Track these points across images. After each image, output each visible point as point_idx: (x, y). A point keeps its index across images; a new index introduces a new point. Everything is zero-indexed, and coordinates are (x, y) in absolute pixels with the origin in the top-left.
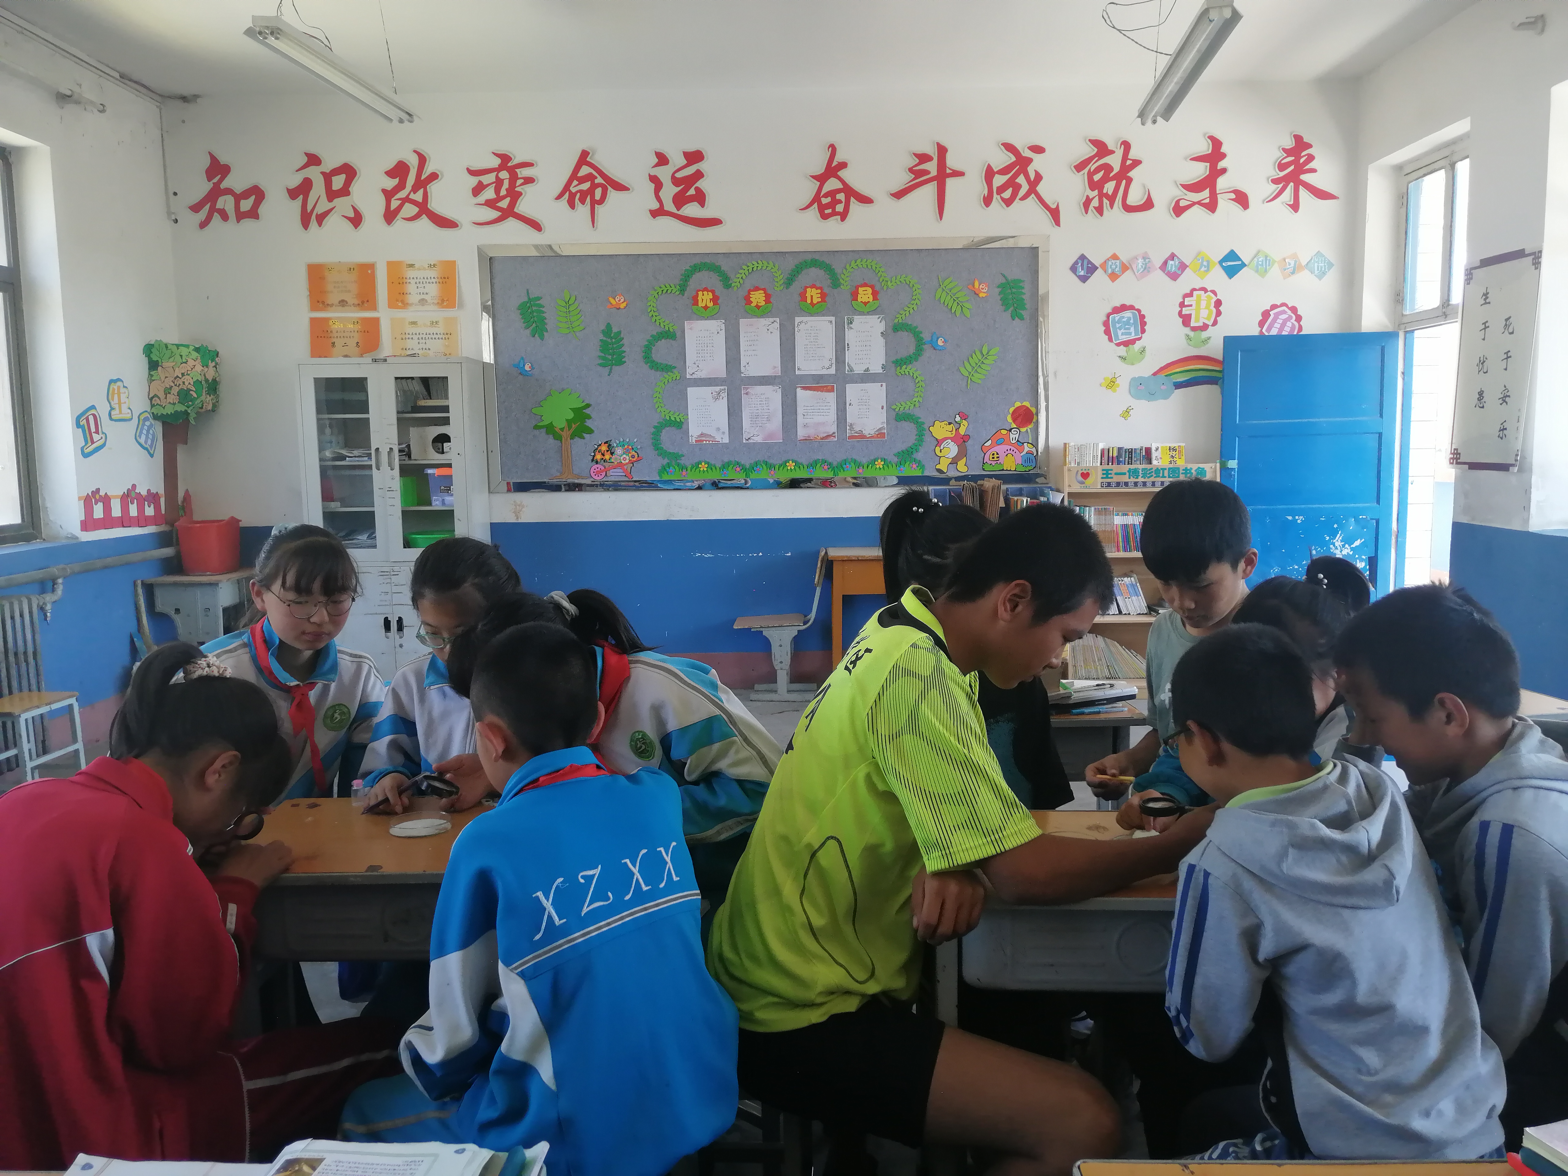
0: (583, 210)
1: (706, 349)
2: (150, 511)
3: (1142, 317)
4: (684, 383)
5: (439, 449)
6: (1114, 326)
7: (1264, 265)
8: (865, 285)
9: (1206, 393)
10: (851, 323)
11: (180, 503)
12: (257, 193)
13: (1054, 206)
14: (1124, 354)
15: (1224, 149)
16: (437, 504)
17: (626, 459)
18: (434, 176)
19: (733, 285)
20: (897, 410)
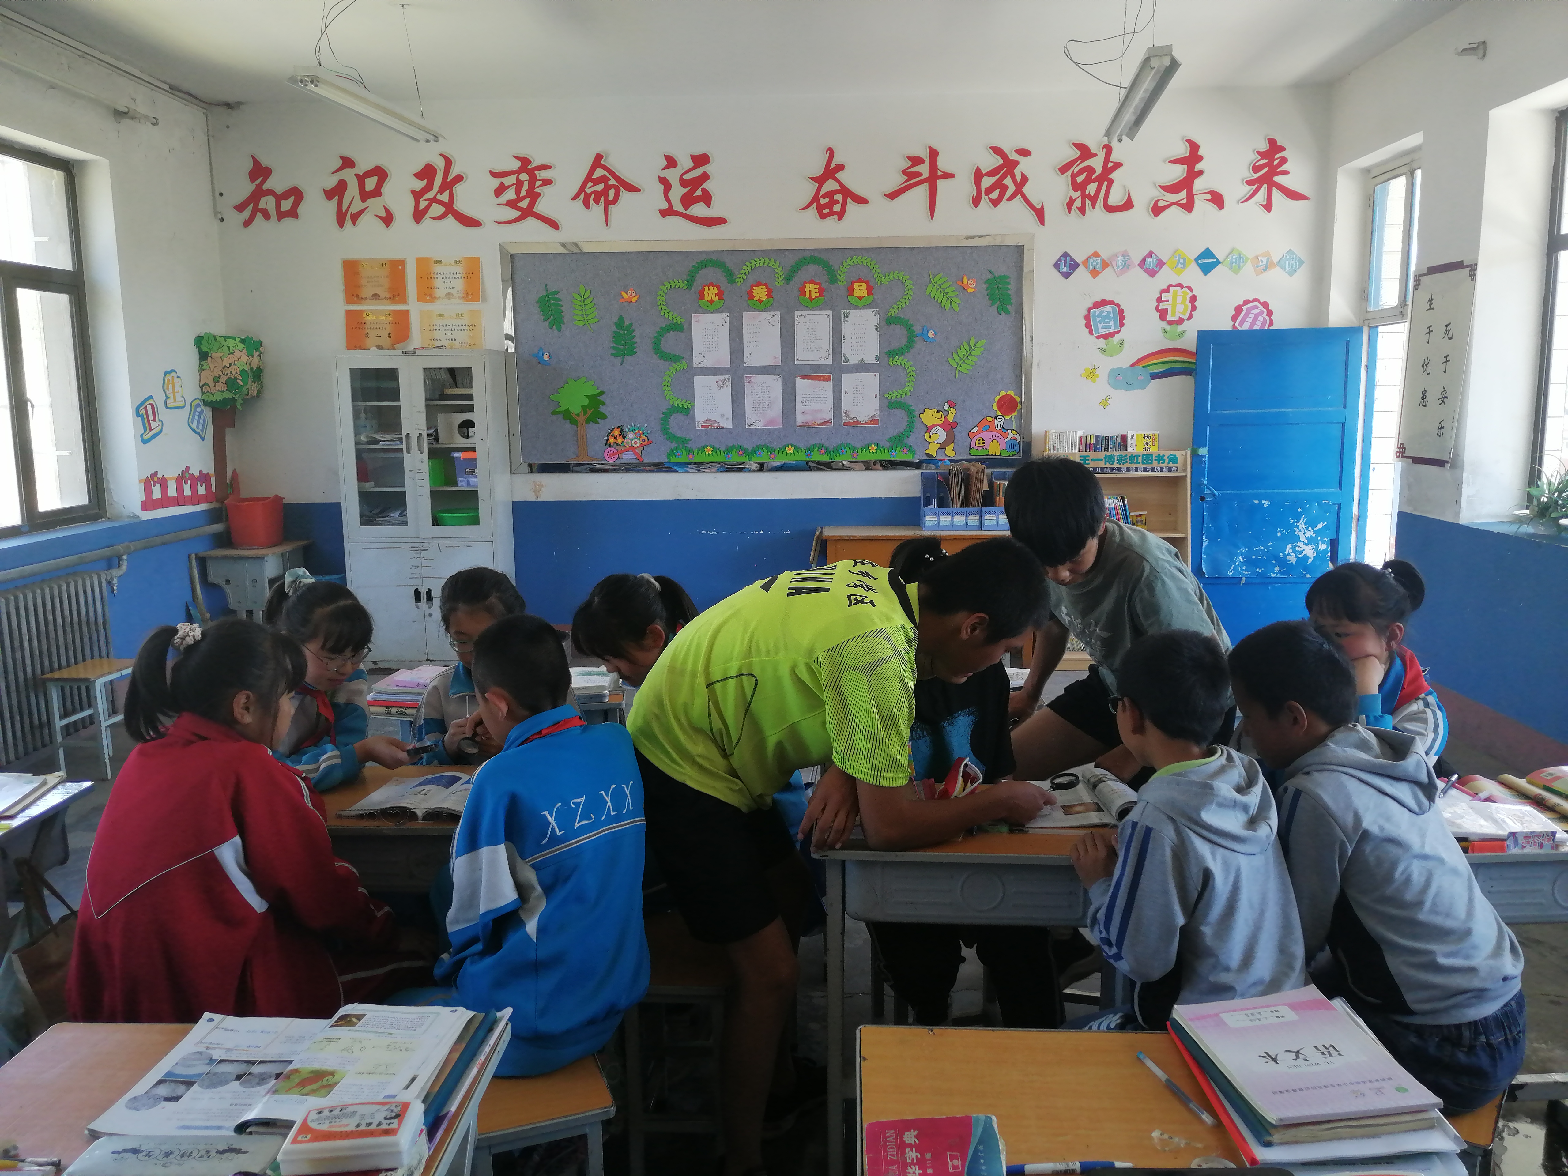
0: (597, 210)
1: (711, 340)
2: (201, 490)
3: (1121, 312)
4: (691, 372)
5: (464, 433)
6: (1095, 320)
7: (1237, 262)
8: (860, 281)
9: (1182, 385)
10: (847, 316)
11: (228, 481)
12: (296, 194)
13: (1039, 207)
14: (1103, 346)
15: (1201, 152)
16: (462, 486)
17: (637, 443)
18: (459, 178)
19: (736, 281)
20: (889, 398)
